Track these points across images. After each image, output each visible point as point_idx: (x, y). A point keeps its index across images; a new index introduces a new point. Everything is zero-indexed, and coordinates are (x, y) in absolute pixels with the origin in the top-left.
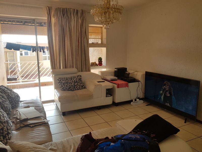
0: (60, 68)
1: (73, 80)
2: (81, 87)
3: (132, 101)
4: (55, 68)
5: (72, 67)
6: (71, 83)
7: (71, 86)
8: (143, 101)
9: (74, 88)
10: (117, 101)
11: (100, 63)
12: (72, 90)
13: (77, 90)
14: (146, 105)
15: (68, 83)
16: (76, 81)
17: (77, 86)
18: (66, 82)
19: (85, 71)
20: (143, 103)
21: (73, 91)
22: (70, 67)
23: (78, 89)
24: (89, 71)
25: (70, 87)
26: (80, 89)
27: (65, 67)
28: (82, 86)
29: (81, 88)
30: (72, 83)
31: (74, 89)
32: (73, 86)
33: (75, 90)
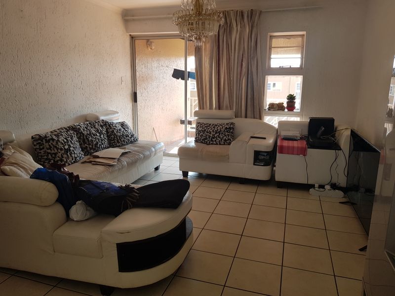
0: (211, 108)
1: (216, 129)
2: (223, 140)
3: (313, 186)
4: (203, 109)
5: (229, 109)
6: (210, 133)
7: (208, 137)
8: (342, 193)
9: (212, 141)
10: (278, 178)
11: (291, 105)
12: (206, 143)
13: (215, 144)
14: (340, 203)
15: (206, 132)
16: (219, 130)
17: (217, 139)
18: (203, 130)
19: (251, 118)
20: (344, 197)
21: (208, 145)
22: (227, 108)
23: (217, 144)
24: (260, 118)
25: (206, 139)
26: (220, 144)
27: (217, 107)
28: (225, 140)
29: (222, 143)
30: (212, 133)
31: (209, 143)
32: (211, 138)
33: (212, 144)
